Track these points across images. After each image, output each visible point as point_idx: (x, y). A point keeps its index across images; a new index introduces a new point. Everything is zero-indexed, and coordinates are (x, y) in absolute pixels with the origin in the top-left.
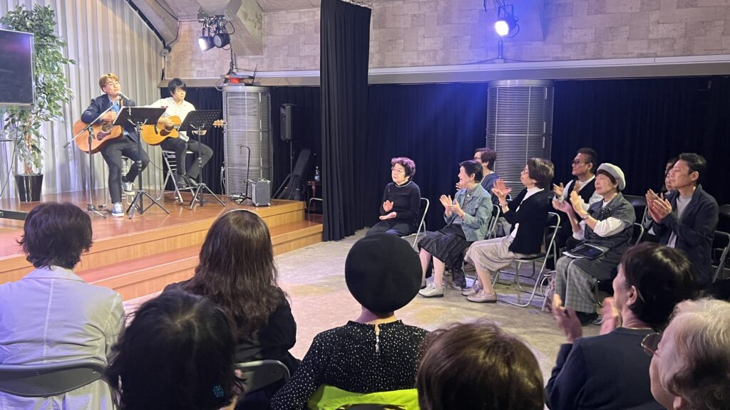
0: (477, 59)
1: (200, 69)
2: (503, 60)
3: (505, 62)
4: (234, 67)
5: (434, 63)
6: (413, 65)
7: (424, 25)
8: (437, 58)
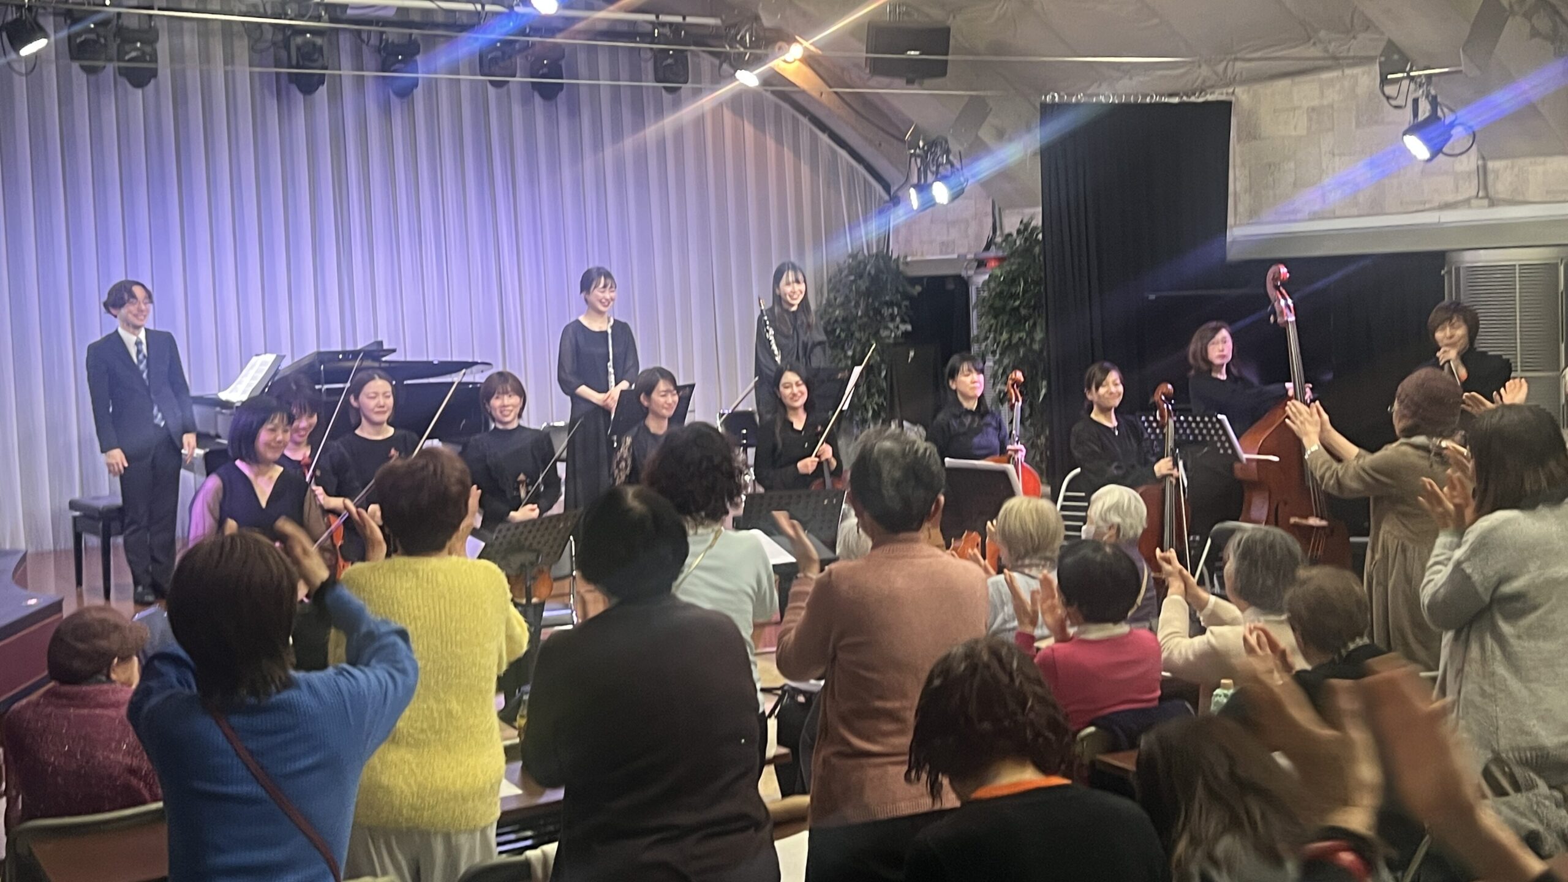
0: (1437, 200)
1: (945, 238)
2: (1486, 202)
3: (1493, 203)
4: (998, 233)
5: (1355, 211)
6: (1315, 217)
7: (1332, 129)
8: (1361, 199)
